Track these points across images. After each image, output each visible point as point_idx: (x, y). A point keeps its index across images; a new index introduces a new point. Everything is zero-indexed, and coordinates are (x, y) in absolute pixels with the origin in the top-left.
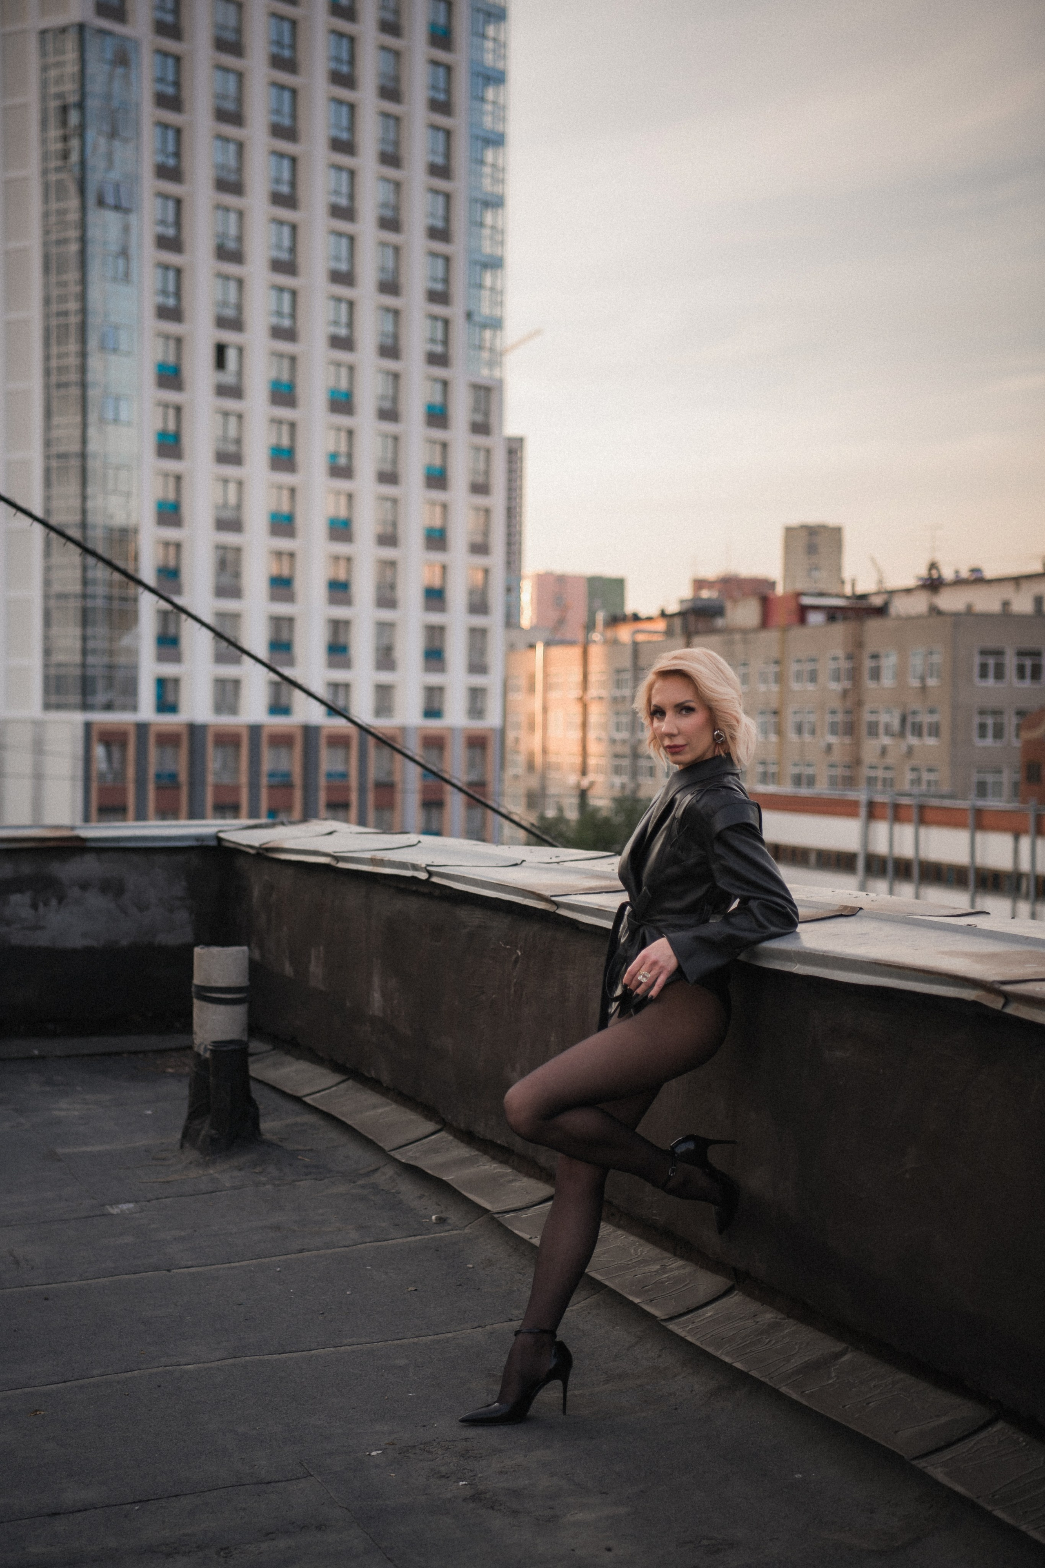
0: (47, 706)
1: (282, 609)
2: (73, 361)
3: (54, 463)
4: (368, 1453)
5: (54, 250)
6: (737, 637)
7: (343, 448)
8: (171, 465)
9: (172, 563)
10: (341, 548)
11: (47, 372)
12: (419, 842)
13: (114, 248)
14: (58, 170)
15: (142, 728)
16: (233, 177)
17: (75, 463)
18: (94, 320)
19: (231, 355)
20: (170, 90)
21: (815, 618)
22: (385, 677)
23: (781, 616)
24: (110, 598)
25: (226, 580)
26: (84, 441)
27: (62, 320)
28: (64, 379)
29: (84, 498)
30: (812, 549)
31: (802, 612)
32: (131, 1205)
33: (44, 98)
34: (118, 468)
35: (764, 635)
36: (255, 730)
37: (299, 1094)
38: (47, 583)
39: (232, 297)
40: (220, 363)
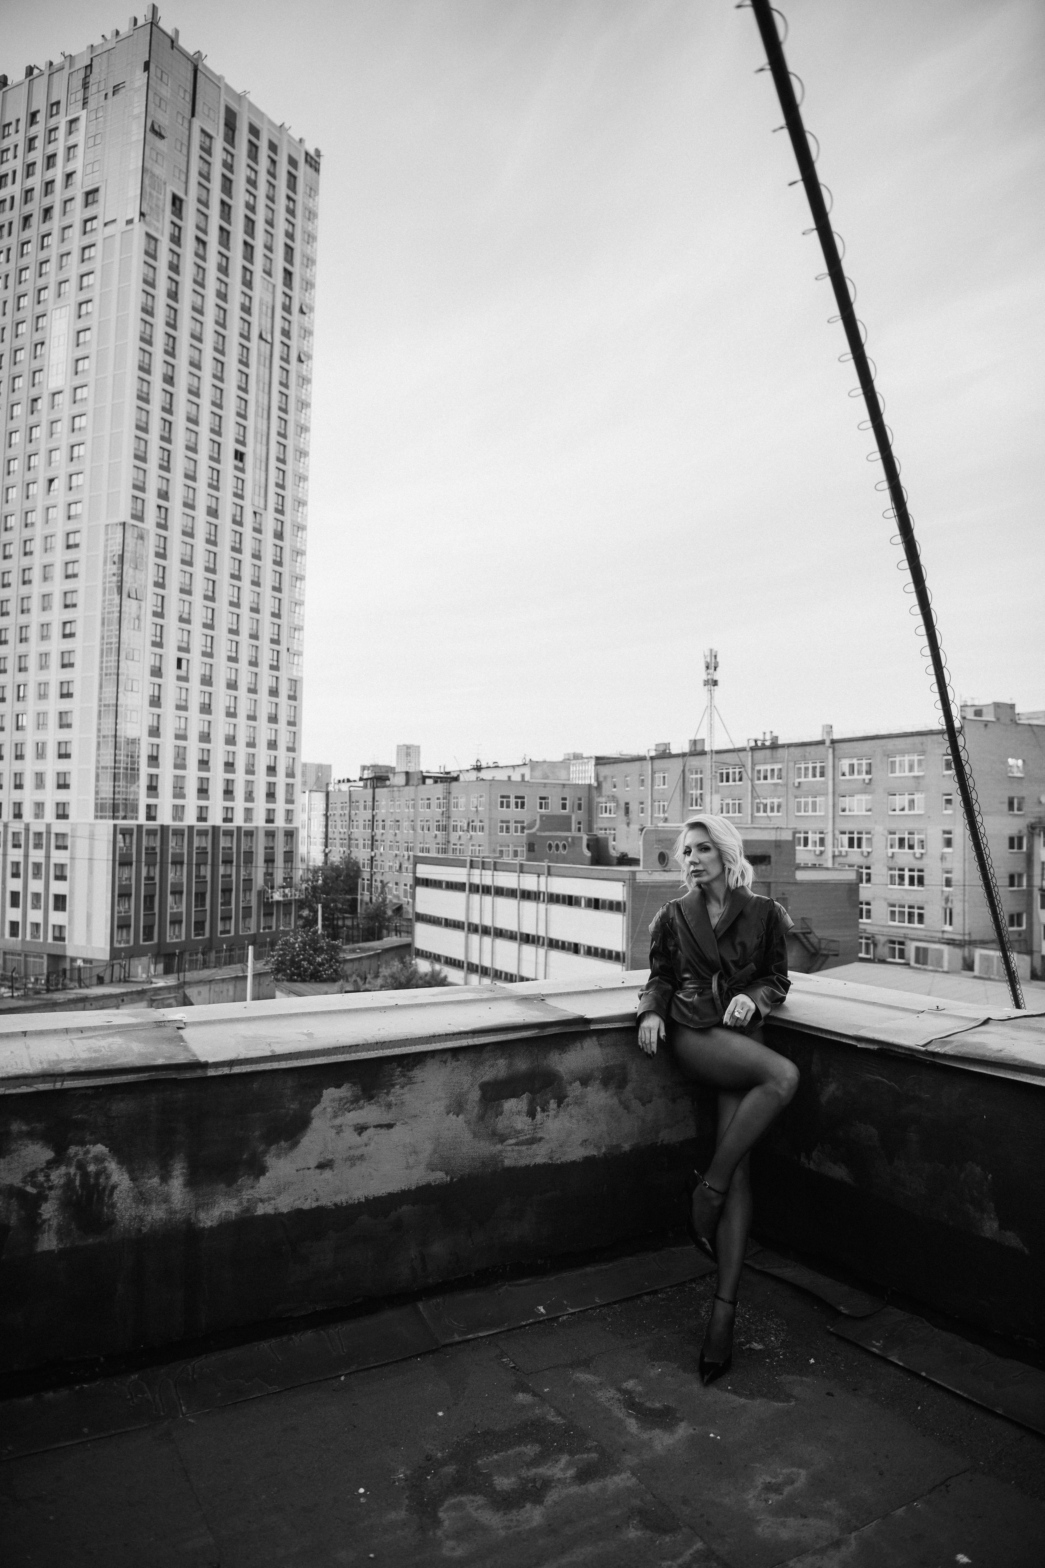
0: (96, 817)
1: (204, 774)
2: (113, 664)
3: (102, 709)
5: (106, 616)
6: (395, 789)
7: (232, 705)
8: (156, 710)
9: (155, 754)
10: (231, 748)
11: (101, 669)
13: (134, 615)
14: (110, 582)
15: (140, 827)
16: (187, 588)
17: (112, 709)
18: (124, 646)
19: (184, 663)
20: (162, 551)
21: (429, 781)
22: (249, 805)
23: (414, 780)
24: (127, 769)
25: (179, 761)
26: (117, 699)
27: (109, 646)
28: (109, 671)
29: (116, 724)
30: (408, 754)
31: (424, 779)
33: (106, 552)
34: (131, 711)
35: (407, 788)
36: (191, 828)
38: (98, 762)
39: (185, 639)
40: (179, 666)
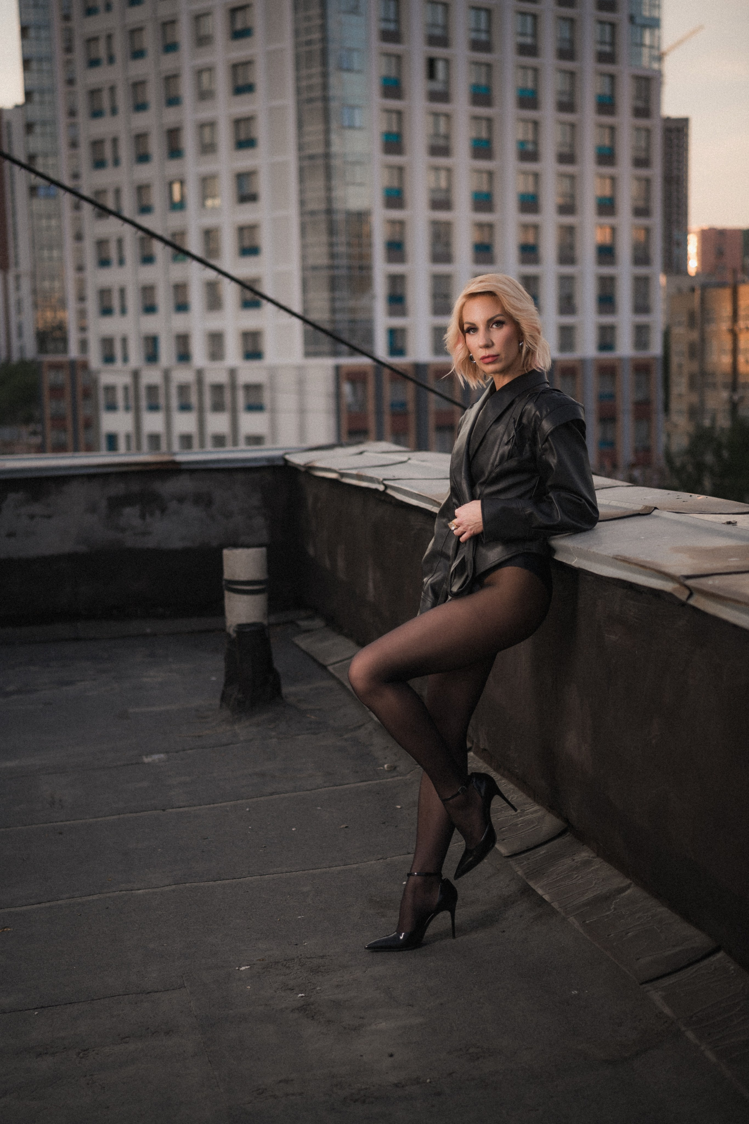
0: (308, 354)
2: (317, 80)
3: (306, 163)
4: (237, 968)
7: (530, 137)
8: (395, 159)
9: (397, 238)
10: (530, 218)
11: (298, 91)
12: (409, 459)
15: (379, 367)
17: (320, 162)
18: (333, 46)
19: (440, 66)
22: (568, 320)
24: (350, 268)
25: (439, 249)
26: (327, 143)
27: (309, 48)
28: (311, 95)
29: (329, 189)
32: (162, 756)
34: (352, 164)
37: (326, 663)
38: (304, 257)
39: (441, 19)
40: (431, 73)
